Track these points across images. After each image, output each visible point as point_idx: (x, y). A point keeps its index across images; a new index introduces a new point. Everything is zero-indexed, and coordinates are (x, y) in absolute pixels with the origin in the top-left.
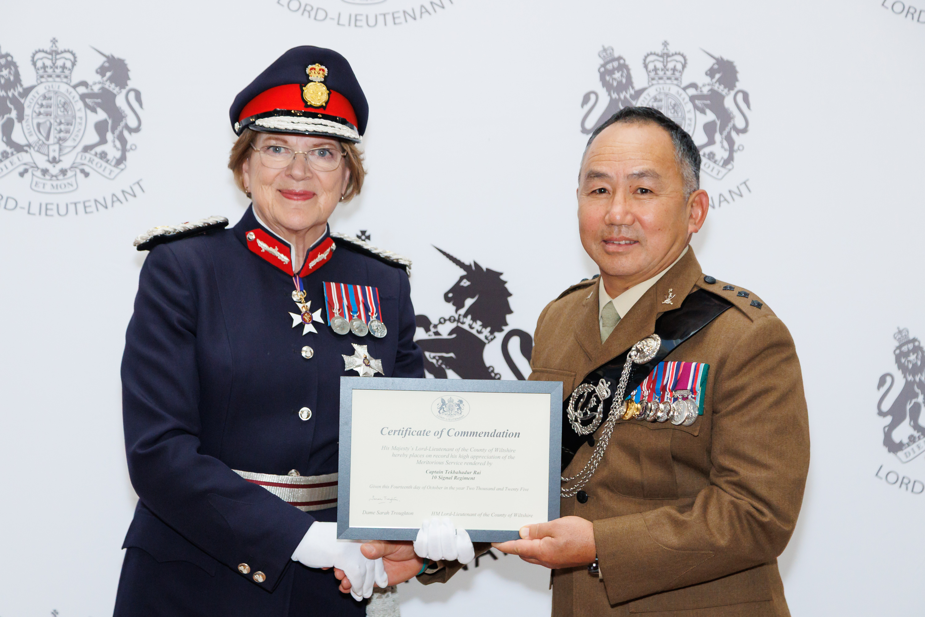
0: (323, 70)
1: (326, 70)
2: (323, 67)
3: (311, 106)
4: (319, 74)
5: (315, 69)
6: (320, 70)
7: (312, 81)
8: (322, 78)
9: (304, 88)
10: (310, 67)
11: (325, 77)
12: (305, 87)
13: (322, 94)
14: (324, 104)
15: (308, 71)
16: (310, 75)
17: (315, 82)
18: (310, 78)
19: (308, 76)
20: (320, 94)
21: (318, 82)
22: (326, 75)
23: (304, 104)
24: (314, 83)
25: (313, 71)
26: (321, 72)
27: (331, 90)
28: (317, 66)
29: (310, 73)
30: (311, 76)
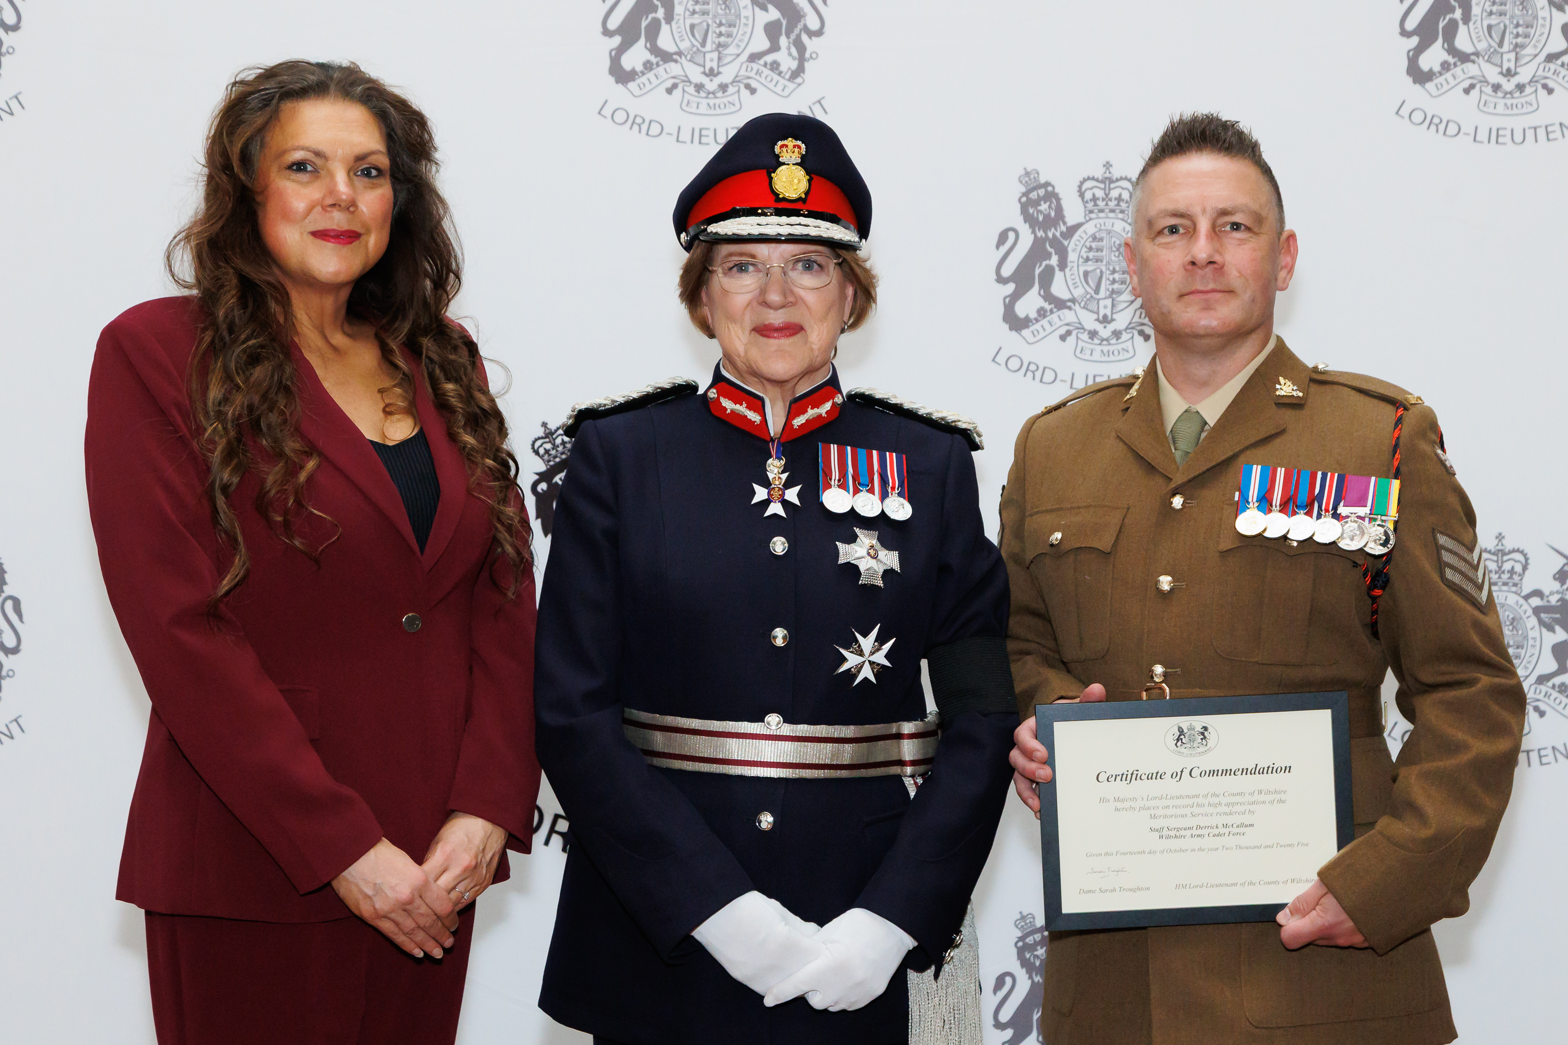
0: (799, 147)
1: (803, 146)
2: (799, 143)
3: (784, 199)
4: (793, 152)
5: (787, 146)
6: (794, 146)
7: (784, 164)
8: (797, 159)
9: (773, 175)
10: (780, 143)
11: (803, 157)
12: (774, 173)
13: (799, 181)
14: (803, 196)
15: (777, 149)
16: (780, 155)
17: (788, 164)
18: (781, 159)
19: (778, 157)
20: (796, 181)
21: (793, 164)
22: (804, 153)
23: (774, 197)
24: (787, 166)
25: (784, 149)
26: (796, 150)
27: (812, 175)
28: (790, 142)
29: (780, 153)
30: (782, 157)
